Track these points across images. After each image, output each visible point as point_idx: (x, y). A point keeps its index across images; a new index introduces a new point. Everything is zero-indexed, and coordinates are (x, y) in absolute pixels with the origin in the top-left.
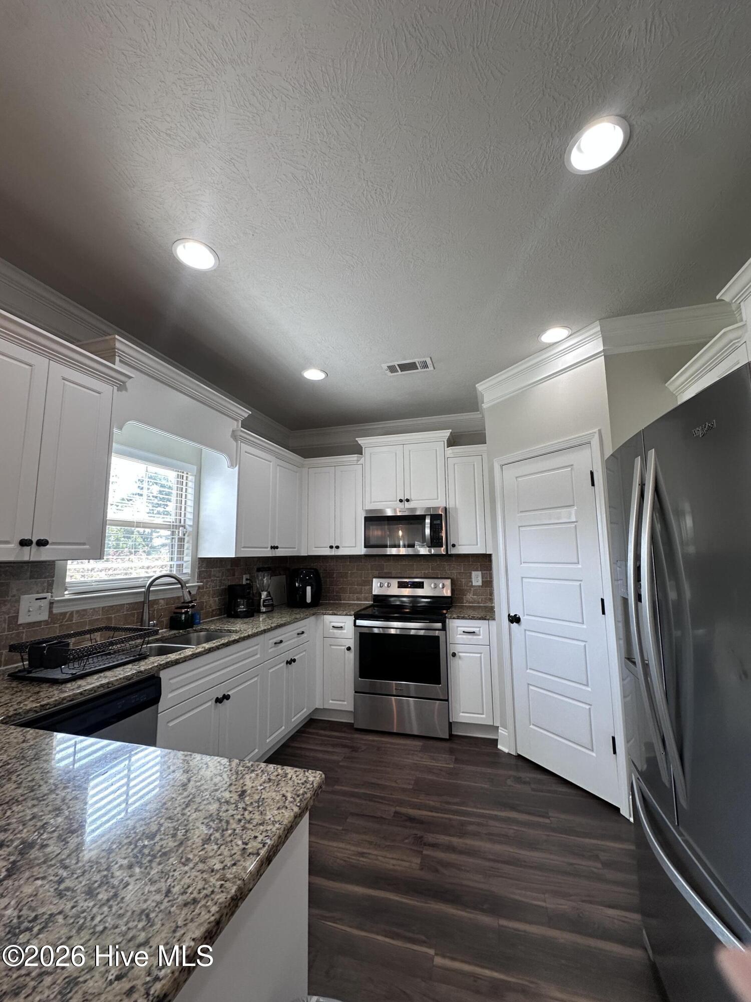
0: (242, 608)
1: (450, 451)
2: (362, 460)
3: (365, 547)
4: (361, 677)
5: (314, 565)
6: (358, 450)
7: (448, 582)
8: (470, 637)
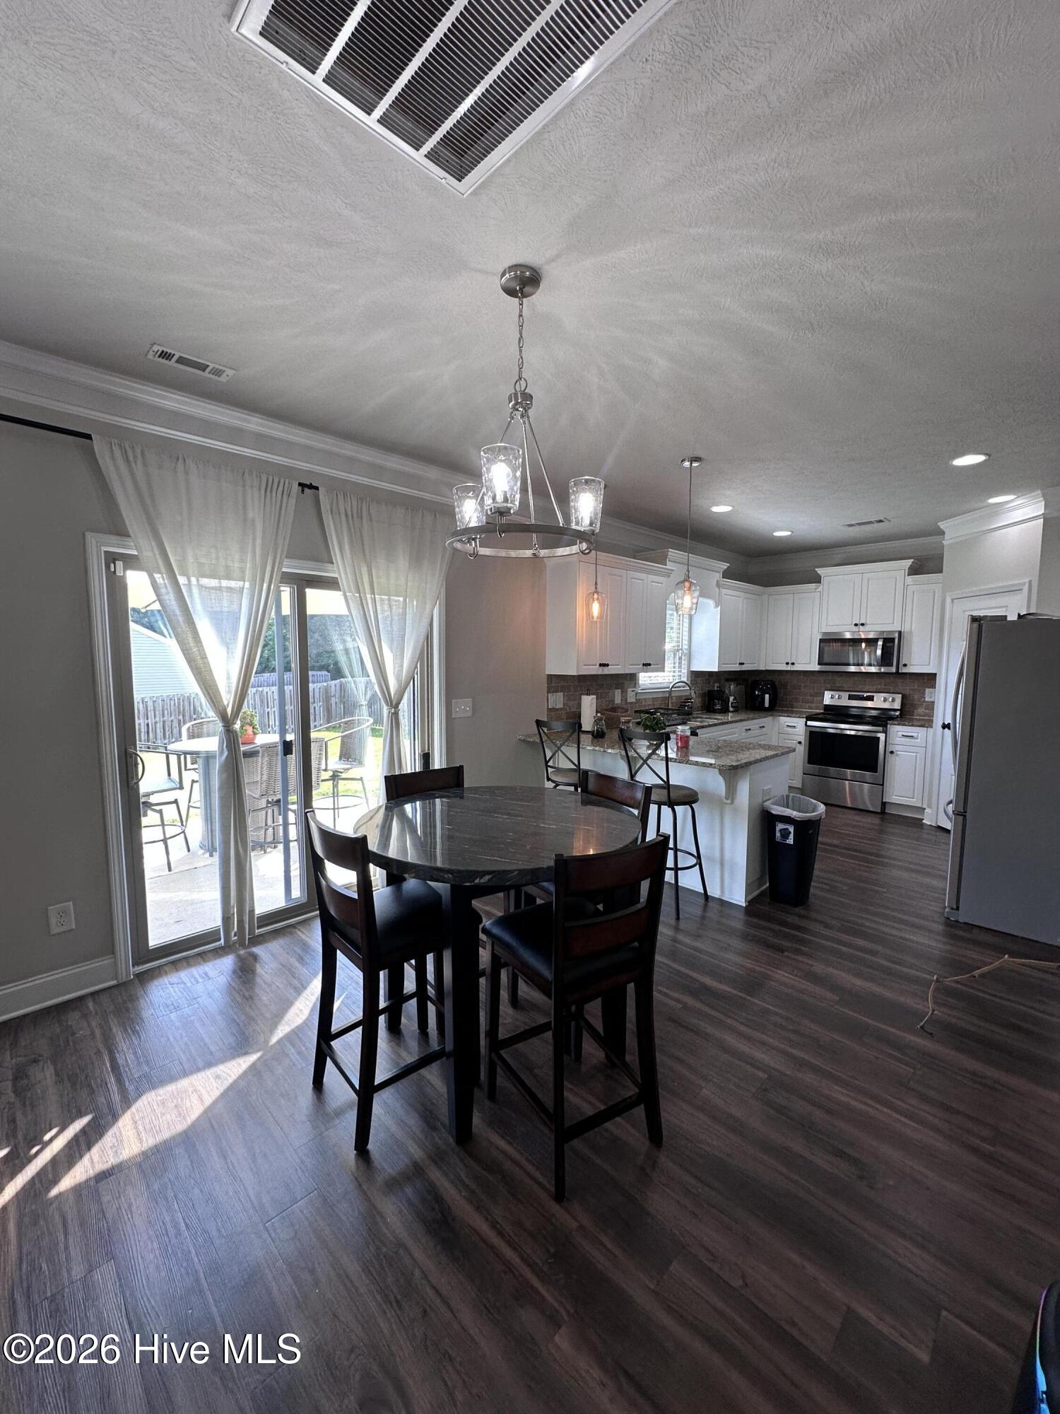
0: (718, 707)
1: (910, 579)
2: (820, 589)
3: (819, 664)
4: (809, 763)
5: (770, 678)
6: (817, 580)
7: (898, 698)
8: (908, 740)
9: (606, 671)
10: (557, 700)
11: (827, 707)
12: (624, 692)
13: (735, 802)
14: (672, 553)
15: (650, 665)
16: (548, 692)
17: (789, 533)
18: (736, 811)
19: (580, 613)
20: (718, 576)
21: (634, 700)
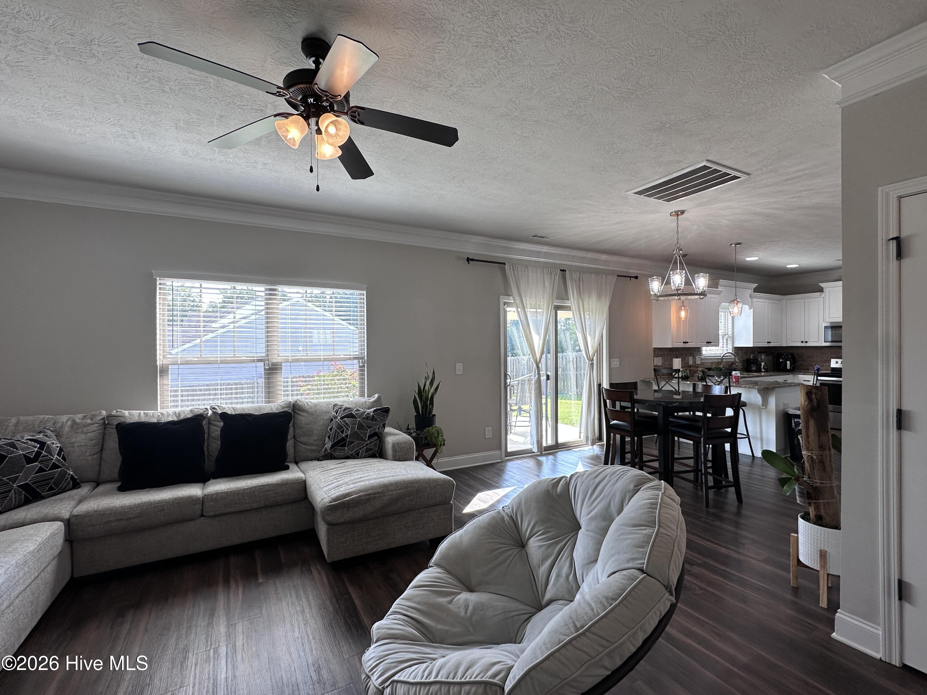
0: (754, 368)
2: (823, 295)
3: (825, 342)
5: (790, 351)
6: (821, 290)
9: (687, 346)
10: (659, 361)
11: (833, 369)
12: (694, 358)
13: (768, 407)
14: (721, 281)
15: (711, 342)
16: (654, 357)
17: (798, 266)
18: (768, 413)
19: (673, 316)
20: (750, 291)
21: (700, 363)
